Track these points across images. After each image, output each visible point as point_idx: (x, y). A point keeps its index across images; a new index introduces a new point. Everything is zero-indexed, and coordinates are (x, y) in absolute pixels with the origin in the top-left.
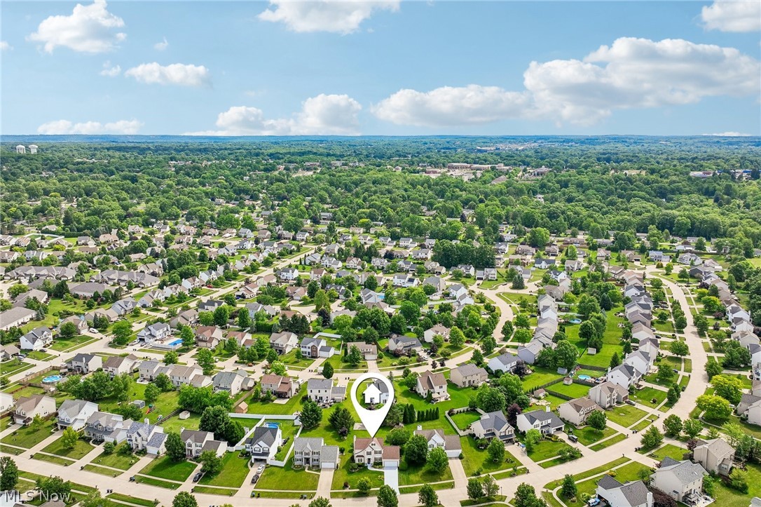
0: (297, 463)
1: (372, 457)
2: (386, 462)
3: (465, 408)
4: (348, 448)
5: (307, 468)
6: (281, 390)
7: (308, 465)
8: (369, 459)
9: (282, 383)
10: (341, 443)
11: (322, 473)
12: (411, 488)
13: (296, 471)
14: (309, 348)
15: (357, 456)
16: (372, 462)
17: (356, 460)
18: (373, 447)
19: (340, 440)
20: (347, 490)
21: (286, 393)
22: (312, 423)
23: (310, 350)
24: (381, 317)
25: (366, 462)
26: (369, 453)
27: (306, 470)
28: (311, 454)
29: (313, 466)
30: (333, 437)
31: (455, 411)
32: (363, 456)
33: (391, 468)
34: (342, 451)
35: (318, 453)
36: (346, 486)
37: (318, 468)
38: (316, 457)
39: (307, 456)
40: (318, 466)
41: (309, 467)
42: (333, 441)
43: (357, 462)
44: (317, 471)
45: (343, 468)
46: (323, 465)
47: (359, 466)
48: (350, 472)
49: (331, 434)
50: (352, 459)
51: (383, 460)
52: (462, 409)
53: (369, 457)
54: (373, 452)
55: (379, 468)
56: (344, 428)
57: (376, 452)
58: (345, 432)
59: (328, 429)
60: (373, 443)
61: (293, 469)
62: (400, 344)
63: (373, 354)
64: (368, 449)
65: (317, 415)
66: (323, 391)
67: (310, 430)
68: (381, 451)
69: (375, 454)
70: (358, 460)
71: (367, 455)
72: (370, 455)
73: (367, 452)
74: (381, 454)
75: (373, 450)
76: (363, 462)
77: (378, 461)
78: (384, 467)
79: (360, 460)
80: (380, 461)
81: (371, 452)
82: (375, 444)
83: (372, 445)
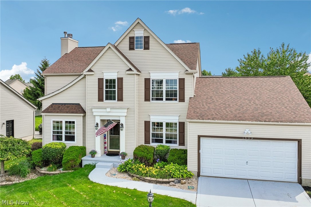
18: (138, 55)
26: (110, 90)
32: (75, 108)
53: (111, 110)
54: (134, 88)
55: (166, 178)
57: (153, 91)
60: (138, 32)
68: (182, 81)
69: (147, 99)
70: (54, 127)
71: (100, 99)
72: (116, 101)
73: (100, 80)
74: (182, 100)
75: (130, 70)
76: (78, 142)
77: (170, 142)
78: (199, 175)
79: (61, 128)
80: (175, 146)
81: (120, 80)
82: (147, 39)
83: (131, 48)
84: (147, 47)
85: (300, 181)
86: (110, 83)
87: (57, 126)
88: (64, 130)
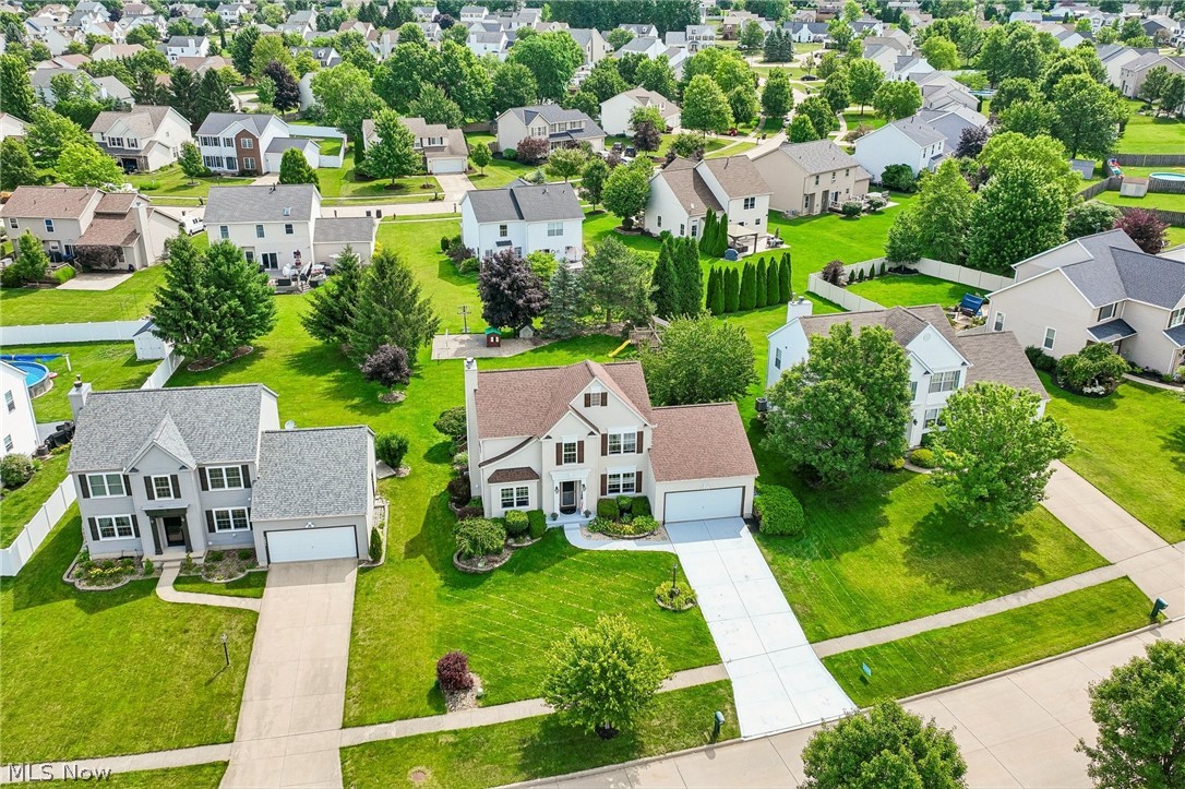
0: (101, 549)
1: (587, 474)
2: (669, 498)
3: (877, 262)
4: (422, 440)
5: (170, 575)
6: (97, 241)
7: (179, 553)
8: (568, 487)
9: (98, 215)
10: (383, 417)
11: (276, 604)
12: (905, 650)
13: (92, 604)
14: (228, 142)
15: (498, 477)
16: (589, 500)
17: (492, 499)
18: (595, 412)
19: (373, 405)
20: (466, 716)
21: (118, 250)
22: (218, 339)
23: (232, 152)
24: (463, 64)
25: (552, 503)
26: (570, 453)
27: (166, 592)
28: (189, 484)
29: (215, 557)
30: (337, 394)
31: (847, 270)
32: (529, 473)
33: (707, 527)
34: (391, 455)
35: (241, 476)
36: (450, 683)
37: (248, 570)
38: (226, 499)
39: (169, 503)
40: (248, 555)
41: (186, 565)
42: (338, 409)
43: (494, 506)
44: (235, 586)
45: (412, 550)
46: (282, 547)
47: (514, 532)
48: (462, 576)
49: (324, 382)
50: (460, 495)
51: (656, 491)
52: (866, 266)
53: (570, 472)
54: (593, 447)
55: (640, 533)
56: (390, 348)
57: (610, 446)
58: (395, 364)
59: (307, 363)
60: (594, 388)
61: (71, 591)
62: (537, 123)
63: (453, 152)
64: (568, 430)
65: (243, 300)
66: (274, 232)
67: (214, 376)
68: (640, 435)
69: (604, 453)
70: (503, 495)
71: (559, 462)
72: (576, 464)
73: (559, 446)
74: (640, 451)
75: (592, 433)
76: (533, 506)
77: (627, 491)
78: (664, 523)
79: (512, 494)
80: (633, 494)
81: (581, 444)
82: (604, 396)
83: (587, 404)
84: (604, 403)
85: (742, 516)
86: (570, 446)
87: (506, 493)
88: (515, 497)
